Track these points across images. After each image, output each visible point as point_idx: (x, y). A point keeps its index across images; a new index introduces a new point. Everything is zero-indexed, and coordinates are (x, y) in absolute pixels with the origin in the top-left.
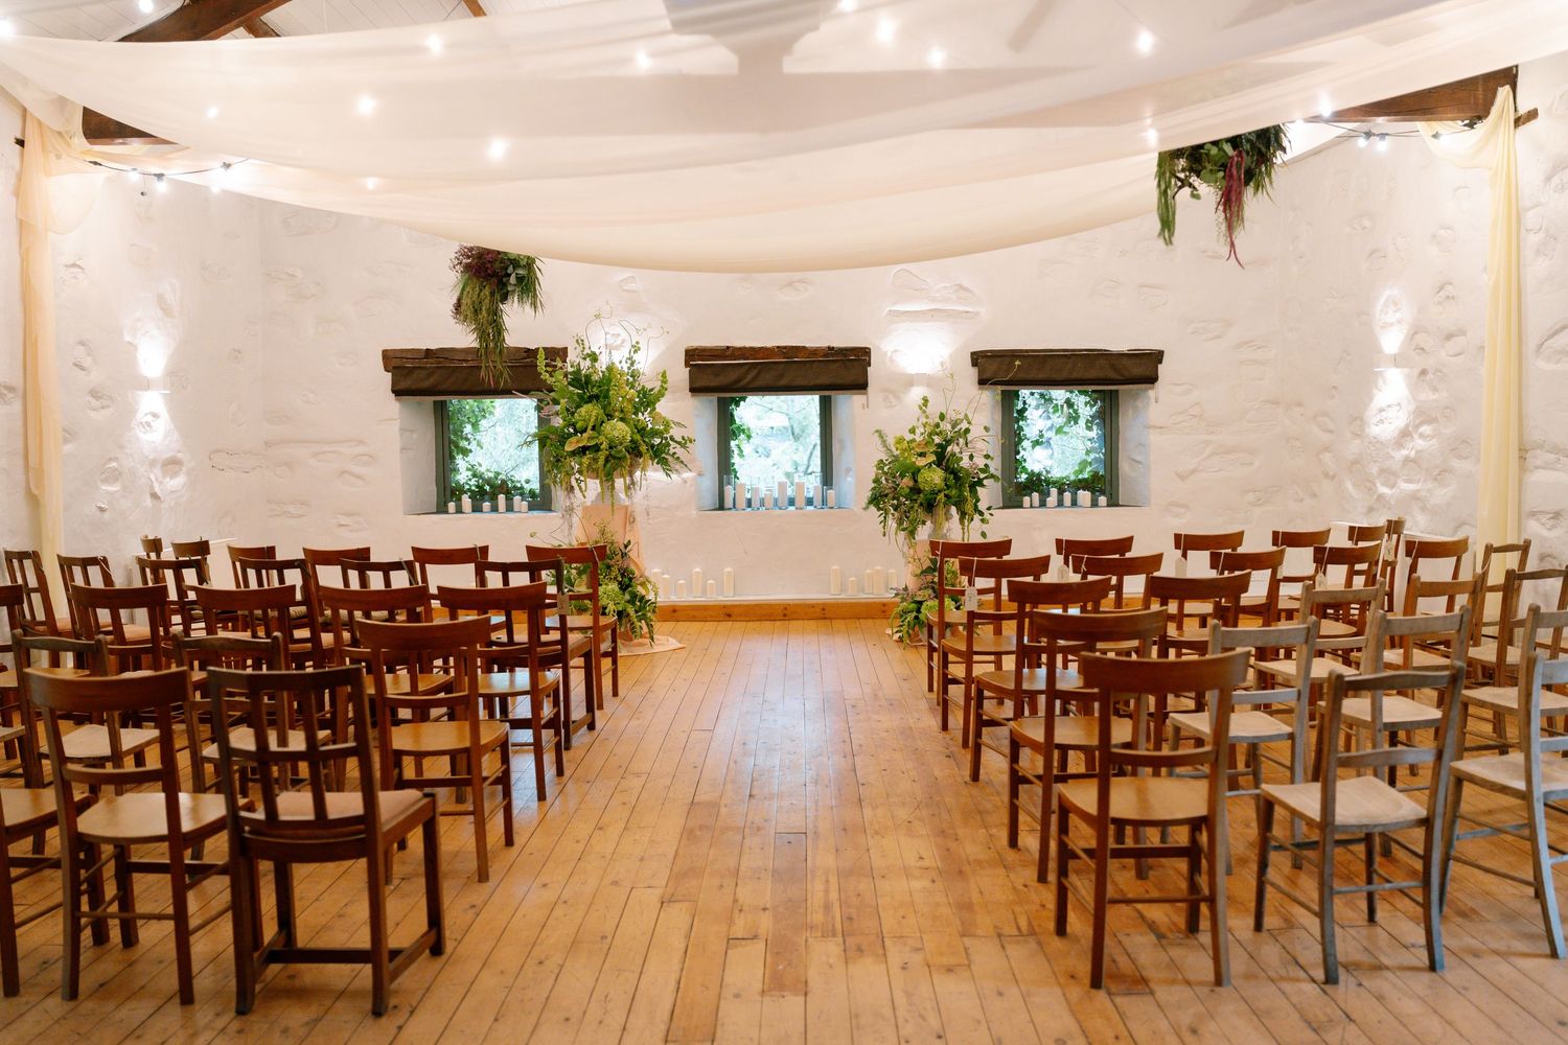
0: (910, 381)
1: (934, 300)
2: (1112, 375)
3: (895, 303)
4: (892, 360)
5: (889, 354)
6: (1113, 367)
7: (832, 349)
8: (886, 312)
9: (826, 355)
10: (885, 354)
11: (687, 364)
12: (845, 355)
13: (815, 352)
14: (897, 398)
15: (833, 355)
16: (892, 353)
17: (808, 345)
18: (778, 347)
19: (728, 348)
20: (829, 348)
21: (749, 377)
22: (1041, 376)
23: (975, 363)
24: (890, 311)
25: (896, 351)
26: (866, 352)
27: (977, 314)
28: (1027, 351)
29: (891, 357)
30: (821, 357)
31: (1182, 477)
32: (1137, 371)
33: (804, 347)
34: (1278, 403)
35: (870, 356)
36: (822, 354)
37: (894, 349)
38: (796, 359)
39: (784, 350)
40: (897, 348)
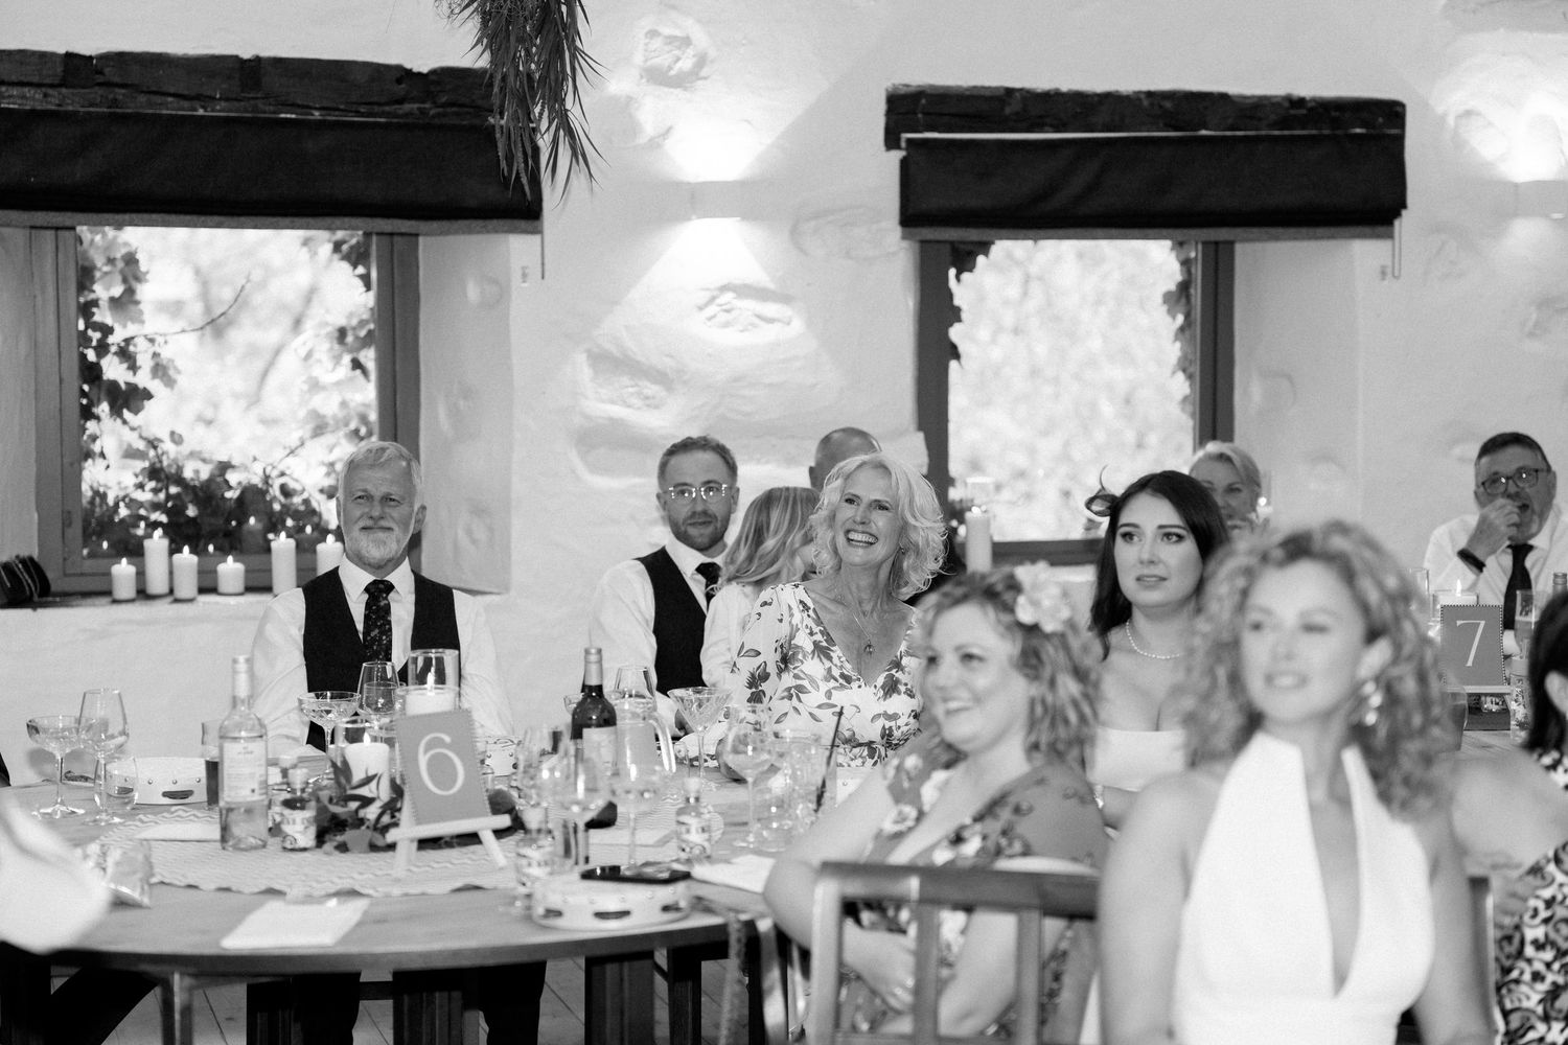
0: (1510, 201)
5: (1451, 121)
7: (1298, 103)
9: (1285, 122)
10: (1443, 118)
11: (891, 142)
12: (1336, 123)
13: (1253, 110)
14: (1473, 250)
15: (1302, 122)
16: (1459, 117)
17: (1234, 88)
18: (1150, 94)
19: (1009, 92)
20: (1290, 98)
21: (1078, 183)
25: (1468, 113)
26: (1391, 114)
30: (1272, 126)
33: (1224, 97)
35: (1402, 126)
36: (1273, 117)
37: (1462, 108)
38: (1204, 132)
39: (1168, 105)
40: (1472, 104)
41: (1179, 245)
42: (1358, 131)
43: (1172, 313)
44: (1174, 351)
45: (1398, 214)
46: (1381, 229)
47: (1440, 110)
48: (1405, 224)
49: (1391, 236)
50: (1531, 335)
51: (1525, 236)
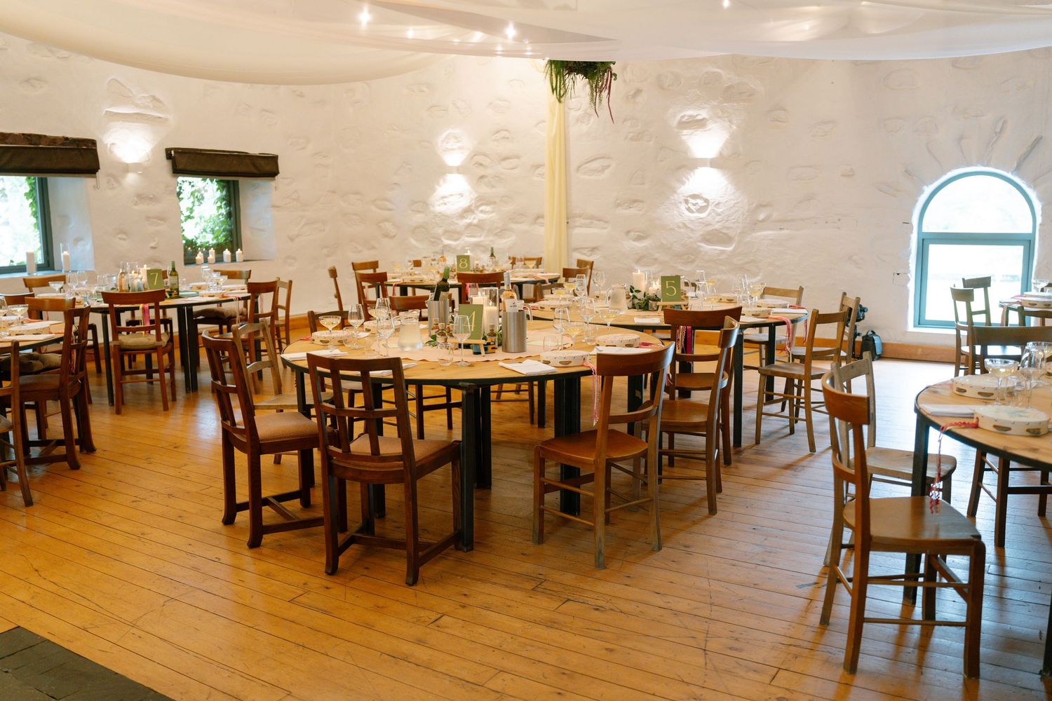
0: (126, 168)
1: (137, 106)
2: (253, 170)
3: (112, 106)
4: (111, 152)
5: (109, 146)
6: (254, 165)
7: (67, 139)
8: (104, 112)
9: (63, 144)
10: (107, 144)
12: (78, 145)
13: (54, 140)
14: (118, 181)
15: (68, 144)
16: (111, 145)
17: (48, 134)
18: (23, 134)
20: (63, 137)
21: (5, 159)
22: (213, 169)
23: (169, 156)
24: (107, 111)
25: (113, 144)
26: (93, 143)
27: (167, 119)
28: (201, 150)
29: (110, 148)
30: (60, 145)
31: (292, 239)
32: (268, 168)
33: (45, 136)
34: (334, 192)
35: (96, 146)
36: (60, 143)
37: (111, 142)
38: (41, 146)
39: (29, 138)
40: (114, 142)
41: (29, 178)
42: (84, 147)
43: (28, 199)
44: (29, 211)
45: (97, 171)
46: (93, 175)
47: (106, 142)
48: (99, 174)
49: (96, 177)
50: (135, 205)
51: (131, 178)
